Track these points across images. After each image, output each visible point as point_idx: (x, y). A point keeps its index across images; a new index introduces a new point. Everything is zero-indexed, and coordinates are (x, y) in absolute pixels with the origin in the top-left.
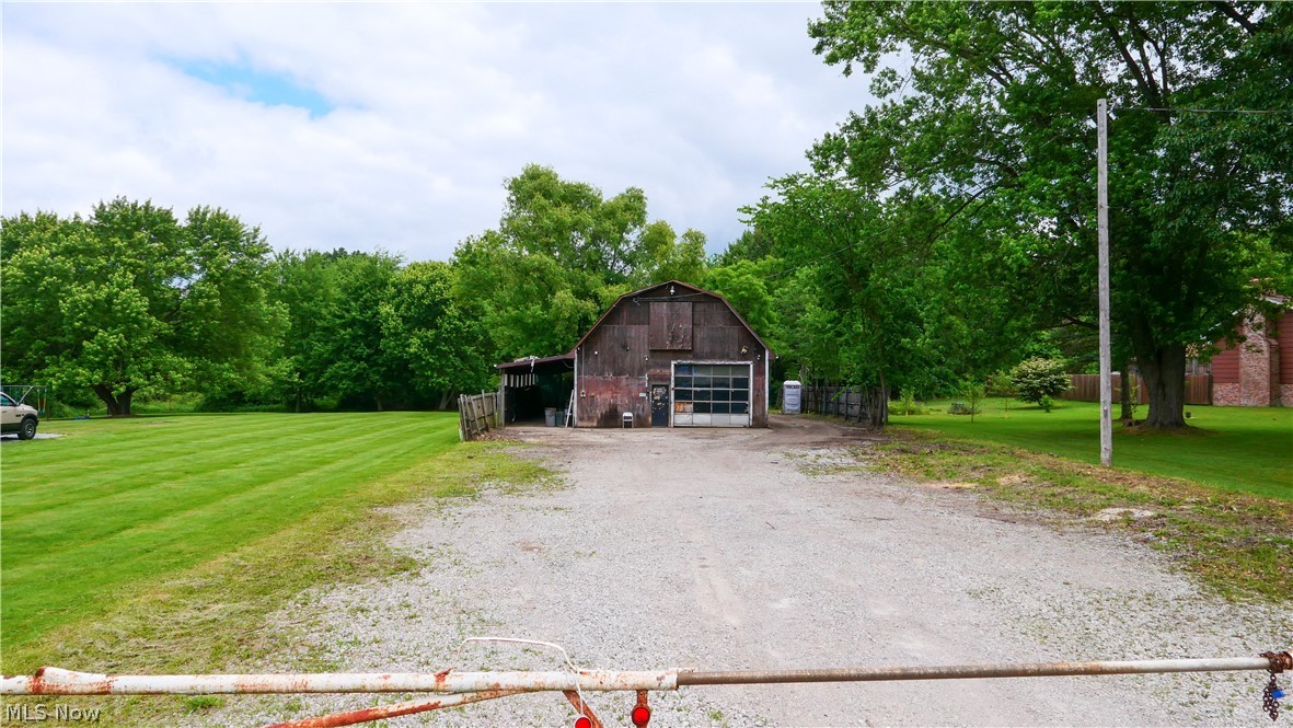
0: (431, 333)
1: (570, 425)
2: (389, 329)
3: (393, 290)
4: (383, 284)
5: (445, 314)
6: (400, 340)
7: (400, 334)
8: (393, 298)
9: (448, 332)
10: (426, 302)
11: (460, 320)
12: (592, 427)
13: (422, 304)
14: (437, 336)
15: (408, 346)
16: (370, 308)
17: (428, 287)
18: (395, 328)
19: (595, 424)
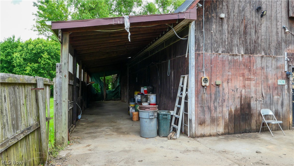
0: (36, 65)
1: (184, 133)
2: (17, 63)
3: (21, 48)
4: (17, 47)
5: (42, 57)
6: (22, 68)
7: (22, 65)
8: (20, 51)
9: (44, 65)
10: (34, 52)
11: (49, 60)
12: (217, 135)
13: (32, 53)
14: (39, 67)
15: (26, 71)
16: (10, 55)
17: (35, 46)
18: (20, 63)
19: (221, 129)
